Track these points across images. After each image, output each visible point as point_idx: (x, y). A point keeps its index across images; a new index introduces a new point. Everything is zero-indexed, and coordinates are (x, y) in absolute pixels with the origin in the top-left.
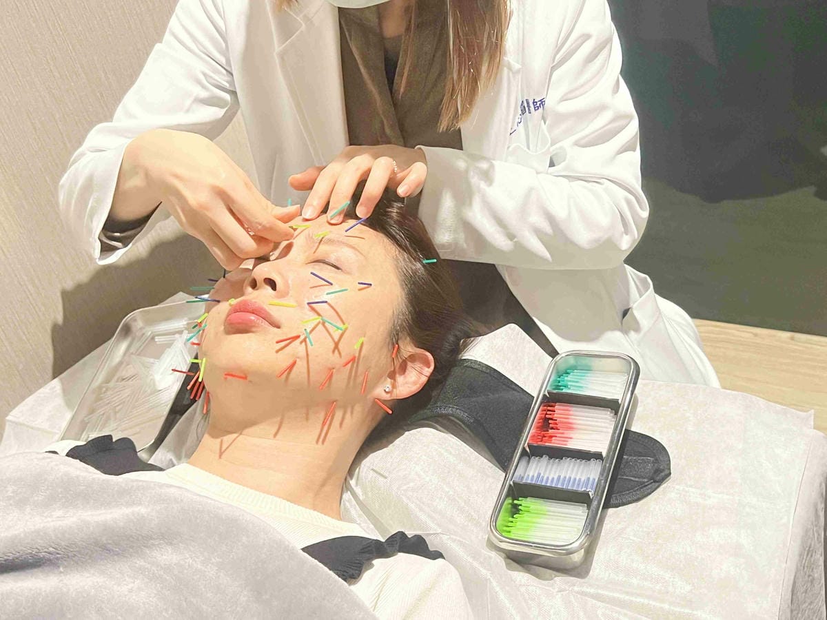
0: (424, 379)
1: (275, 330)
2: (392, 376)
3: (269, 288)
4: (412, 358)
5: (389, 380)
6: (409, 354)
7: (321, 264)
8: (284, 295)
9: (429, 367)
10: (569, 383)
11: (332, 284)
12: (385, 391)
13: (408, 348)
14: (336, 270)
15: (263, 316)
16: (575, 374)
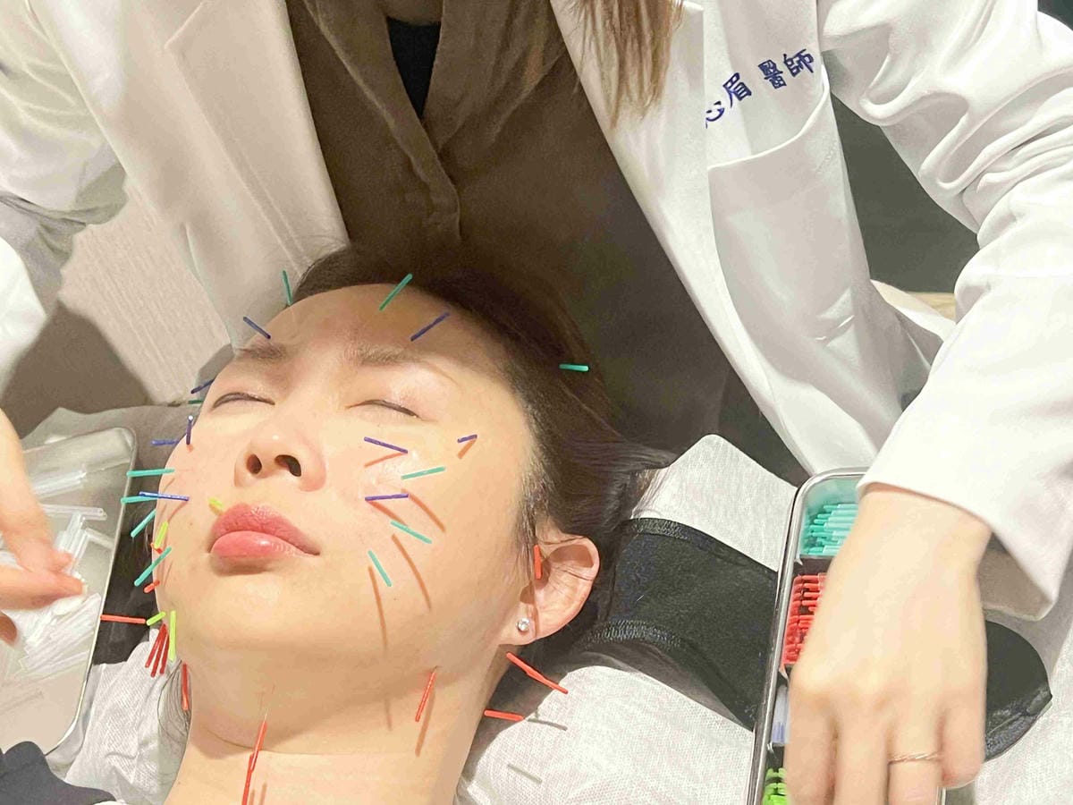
0: (584, 588)
1: (311, 559)
2: (528, 596)
3: (286, 475)
4: (560, 555)
5: (522, 605)
6: (553, 548)
7: (376, 408)
8: (315, 485)
9: (591, 565)
10: (835, 534)
11: (405, 452)
12: (519, 630)
13: (552, 537)
14: (407, 417)
15: (285, 535)
16: (840, 512)
